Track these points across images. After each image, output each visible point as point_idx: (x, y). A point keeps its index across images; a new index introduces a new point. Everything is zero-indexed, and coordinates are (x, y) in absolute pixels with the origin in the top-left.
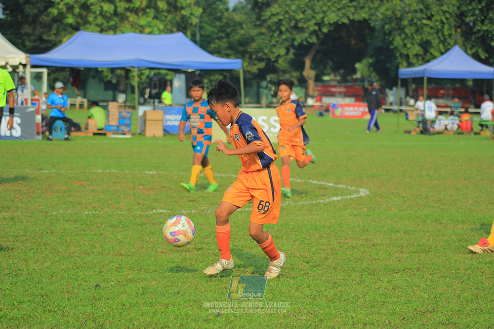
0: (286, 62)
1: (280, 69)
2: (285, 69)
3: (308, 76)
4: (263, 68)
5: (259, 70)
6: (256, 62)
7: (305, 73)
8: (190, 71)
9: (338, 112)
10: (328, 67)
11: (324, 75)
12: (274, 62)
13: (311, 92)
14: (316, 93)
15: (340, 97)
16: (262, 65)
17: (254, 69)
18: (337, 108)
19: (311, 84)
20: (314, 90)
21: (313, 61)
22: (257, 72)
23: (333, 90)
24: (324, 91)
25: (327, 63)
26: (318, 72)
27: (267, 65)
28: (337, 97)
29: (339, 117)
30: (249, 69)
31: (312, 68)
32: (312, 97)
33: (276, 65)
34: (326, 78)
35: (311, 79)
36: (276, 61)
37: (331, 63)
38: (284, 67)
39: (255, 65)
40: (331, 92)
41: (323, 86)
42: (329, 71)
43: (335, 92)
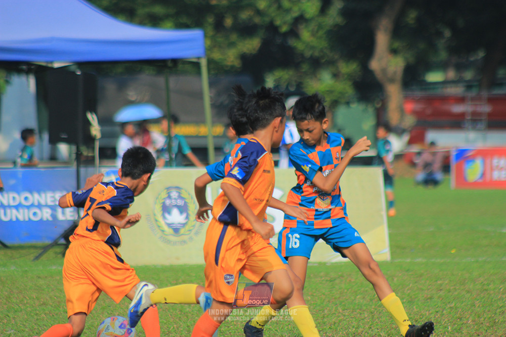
0: (321, 33)
1: (302, 55)
2: (317, 54)
3: (384, 71)
4: (254, 52)
5: (244, 57)
6: (234, 37)
7: (375, 65)
8: (56, 65)
9: (474, 171)
10: (441, 44)
11: (429, 67)
12: (286, 35)
13: (393, 117)
14: (409, 121)
15: (474, 128)
16: (252, 45)
17: (231, 57)
18: (471, 159)
19: (394, 93)
20: (402, 112)
21: (397, 32)
22: (237, 63)
23: (457, 109)
24: (429, 111)
25: (440, 34)
26: (412, 60)
27: (265, 44)
28: (468, 129)
29: (475, 184)
30: (217, 55)
31: (394, 52)
32: (399, 132)
33: (292, 42)
34: (434, 77)
35: (392, 81)
36: (293, 33)
37: (447, 33)
38: (313, 48)
39: (232, 45)
40: (450, 114)
41: (429, 100)
42: (443, 55)
43: (462, 115)
